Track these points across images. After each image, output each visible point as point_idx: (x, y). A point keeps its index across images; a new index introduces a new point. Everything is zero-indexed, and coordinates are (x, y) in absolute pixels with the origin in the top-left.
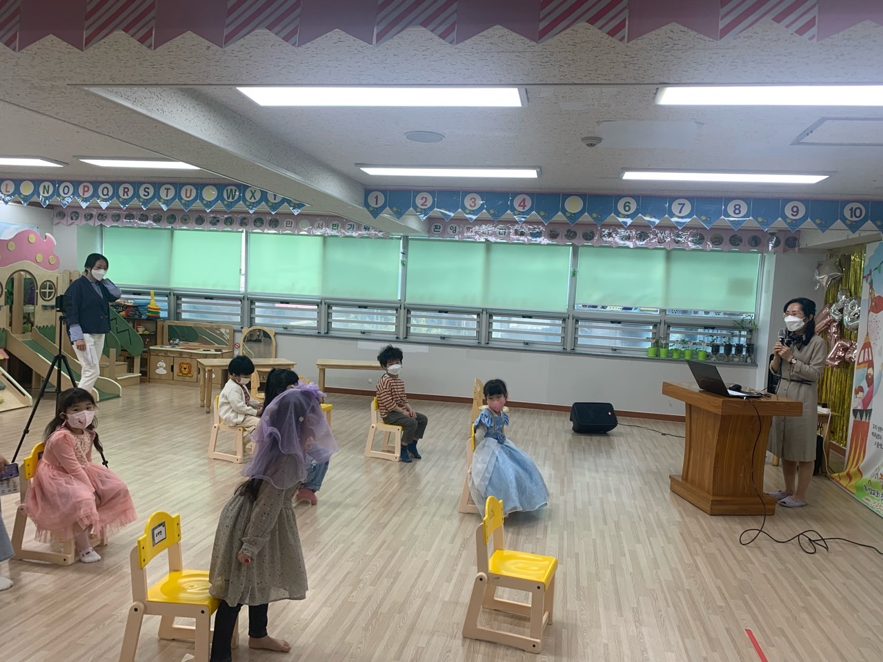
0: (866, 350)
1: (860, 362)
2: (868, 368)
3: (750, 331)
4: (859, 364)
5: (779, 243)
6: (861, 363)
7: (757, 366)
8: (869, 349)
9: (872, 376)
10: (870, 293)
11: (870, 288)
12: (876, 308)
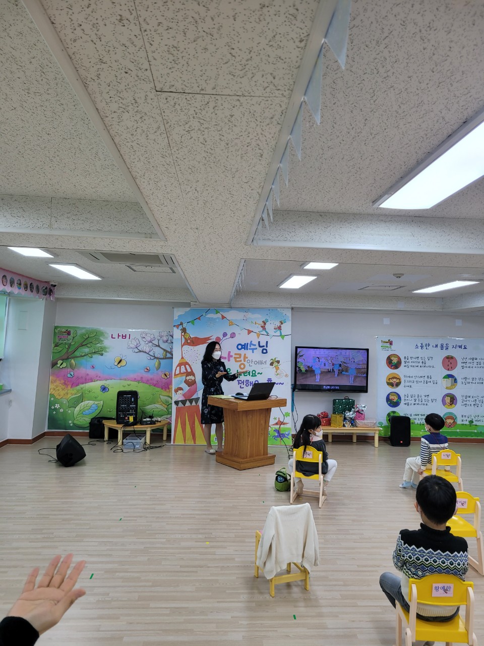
2: (186, 377)
6: (178, 374)
8: (187, 366)
9: (193, 380)
10: (182, 335)
11: (182, 333)
12: (193, 343)
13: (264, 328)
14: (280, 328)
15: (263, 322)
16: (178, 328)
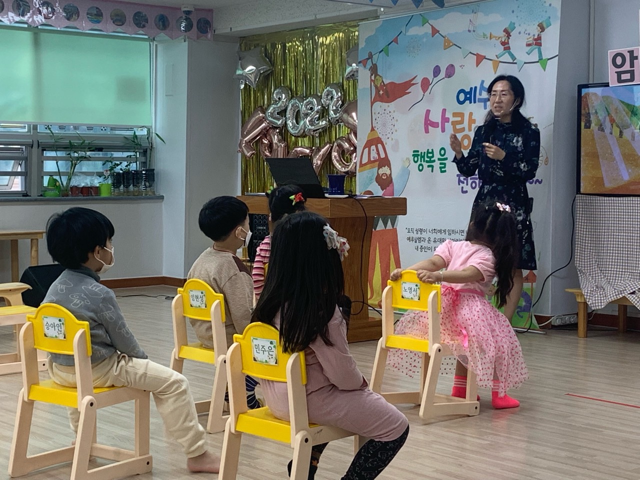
0: (373, 147)
1: (363, 163)
2: (378, 169)
3: (145, 153)
4: (361, 165)
5: (192, 27)
6: (366, 164)
7: (162, 198)
8: (380, 146)
9: (388, 175)
10: (371, 80)
11: (372, 75)
12: (388, 97)
13: (506, 45)
14: (538, 42)
15: (506, 31)
16: (365, 67)
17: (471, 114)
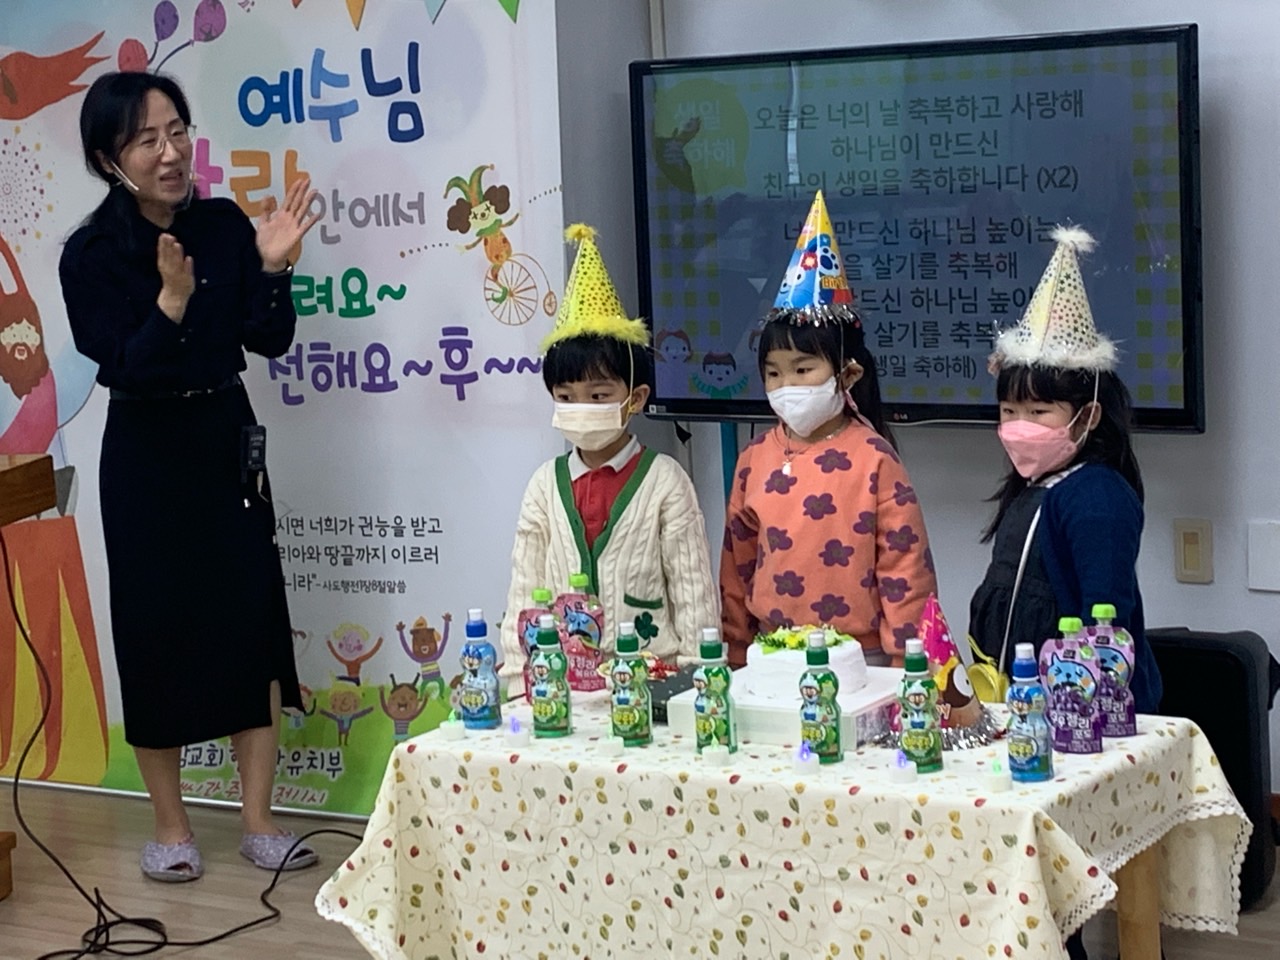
9: (33, 350)
17: (291, 157)
